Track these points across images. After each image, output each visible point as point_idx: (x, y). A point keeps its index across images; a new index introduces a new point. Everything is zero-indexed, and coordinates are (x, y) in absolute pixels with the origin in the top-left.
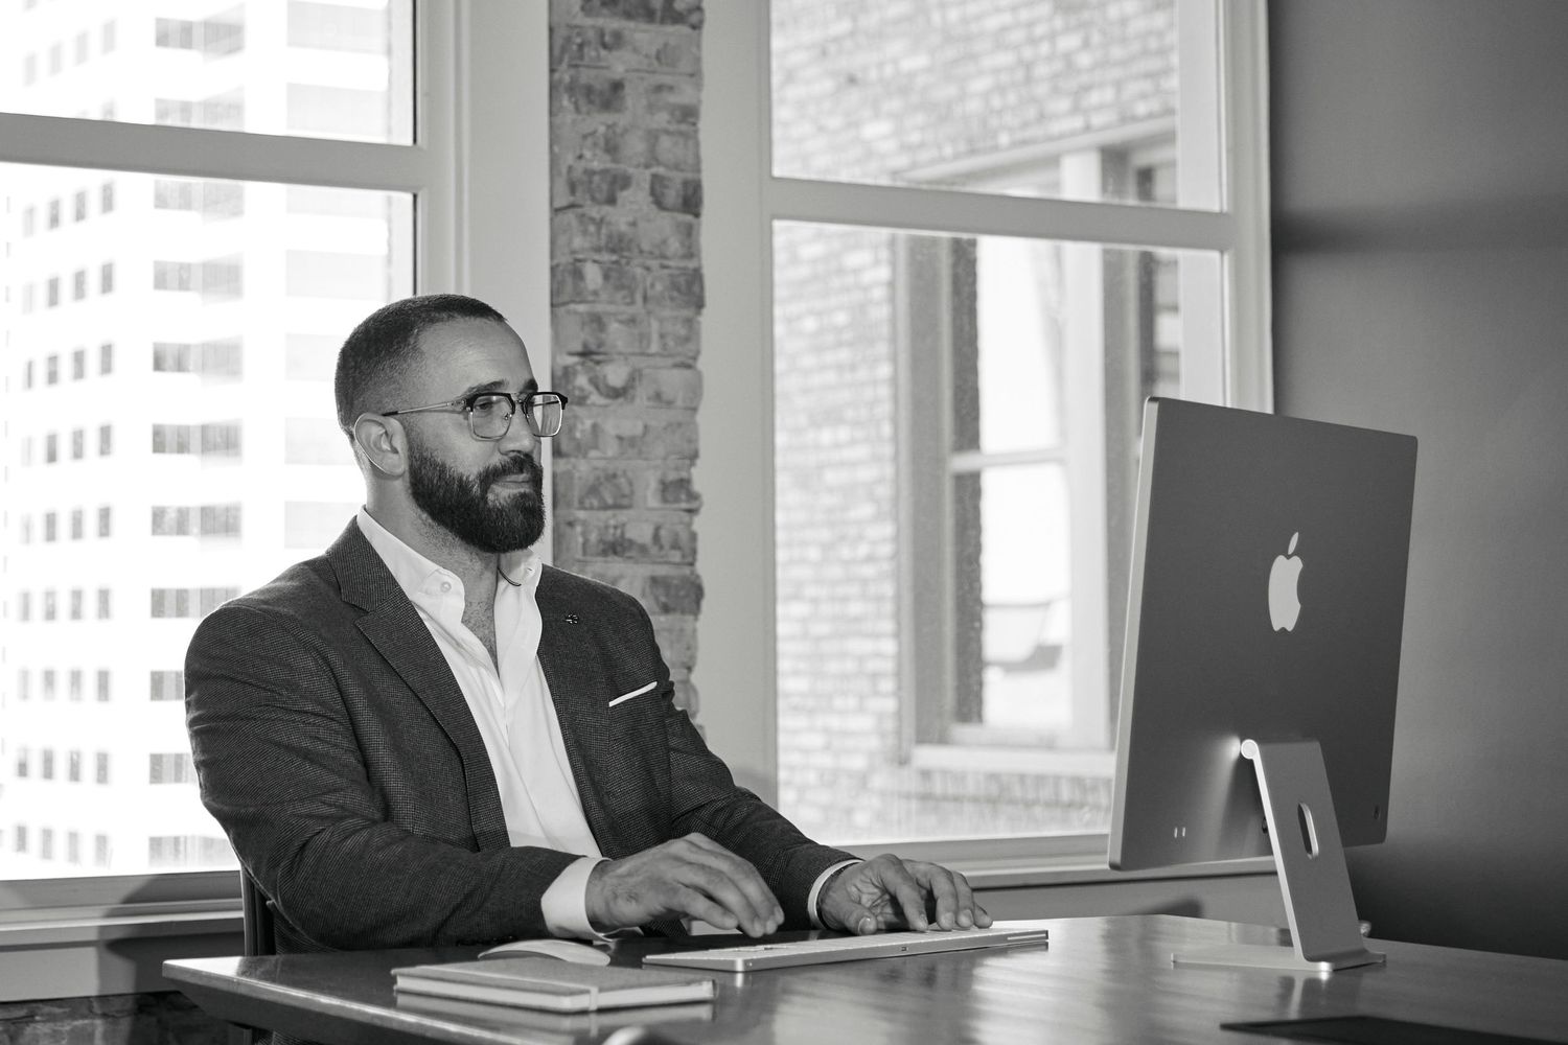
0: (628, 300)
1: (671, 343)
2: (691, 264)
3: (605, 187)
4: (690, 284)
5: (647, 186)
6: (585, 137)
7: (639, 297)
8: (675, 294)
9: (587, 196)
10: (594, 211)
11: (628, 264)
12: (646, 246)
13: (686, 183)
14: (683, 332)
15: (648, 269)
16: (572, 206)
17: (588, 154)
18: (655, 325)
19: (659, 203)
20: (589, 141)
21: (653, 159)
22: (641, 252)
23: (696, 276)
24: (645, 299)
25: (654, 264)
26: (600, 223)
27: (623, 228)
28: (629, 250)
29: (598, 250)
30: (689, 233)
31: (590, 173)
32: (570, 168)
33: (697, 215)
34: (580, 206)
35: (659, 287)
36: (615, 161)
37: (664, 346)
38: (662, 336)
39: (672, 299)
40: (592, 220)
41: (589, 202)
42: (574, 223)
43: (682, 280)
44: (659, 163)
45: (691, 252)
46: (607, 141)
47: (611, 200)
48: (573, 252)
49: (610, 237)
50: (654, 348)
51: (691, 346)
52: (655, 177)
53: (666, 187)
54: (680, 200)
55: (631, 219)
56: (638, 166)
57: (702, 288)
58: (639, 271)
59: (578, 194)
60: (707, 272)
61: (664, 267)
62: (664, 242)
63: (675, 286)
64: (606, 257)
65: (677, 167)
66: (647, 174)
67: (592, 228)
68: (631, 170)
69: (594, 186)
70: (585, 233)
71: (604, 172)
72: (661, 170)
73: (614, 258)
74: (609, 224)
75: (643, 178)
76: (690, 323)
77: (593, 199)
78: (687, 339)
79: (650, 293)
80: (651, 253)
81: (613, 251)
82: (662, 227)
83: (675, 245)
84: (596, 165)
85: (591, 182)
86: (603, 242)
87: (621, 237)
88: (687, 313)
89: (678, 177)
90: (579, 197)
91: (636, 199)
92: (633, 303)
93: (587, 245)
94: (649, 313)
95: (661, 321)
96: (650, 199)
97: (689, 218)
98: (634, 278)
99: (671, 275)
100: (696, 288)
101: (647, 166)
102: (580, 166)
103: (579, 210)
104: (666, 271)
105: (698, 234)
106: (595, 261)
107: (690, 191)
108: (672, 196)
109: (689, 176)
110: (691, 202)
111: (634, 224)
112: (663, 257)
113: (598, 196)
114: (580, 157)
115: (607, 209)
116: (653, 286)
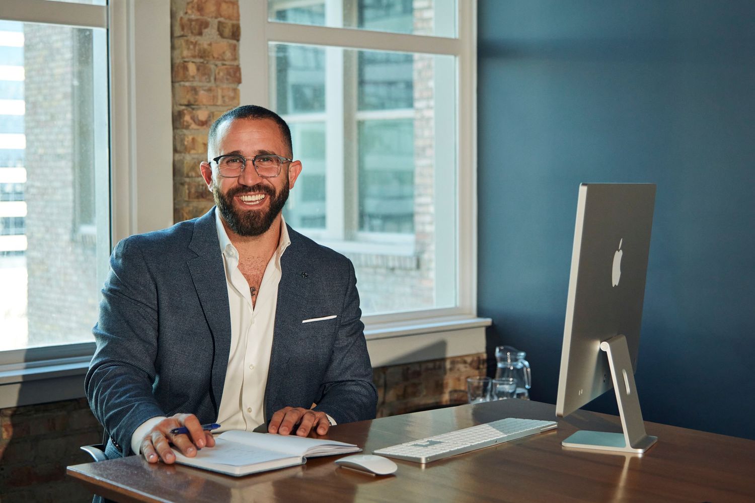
0: (208, 80)
1: (227, 100)
2: (235, 63)
3: (197, 27)
4: (235, 73)
5: (216, 26)
6: (188, 3)
7: (212, 78)
8: (229, 77)
9: (189, 32)
10: (193, 39)
11: (207, 63)
12: (216, 55)
13: (233, 26)
14: (232, 94)
15: (216, 65)
16: (182, 36)
17: (189, 12)
18: (220, 92)
19: (221, 35)
20: (190, 6)
21: (219, 14)
22: (214, 58)
23: (237, 69)
24: (215, 79)
25: (219, 63)
26: (195, 44)
27: (206, 46)
28: (208, 57)
29: (194, 57)
30: (235, 49)
31: (190, 20)
32: (181, 18)
33: (238, 40)
34: (186, 36)
35: (221, 74)
36: (202, 15)
37: (224, 101)
38: (223, 97)
39: (227, 79)
40: (192, 43)
41: (190, 34)
42: (184, 44)
43: (231, 71)
44: (221, 16)
45: (235, 58)
46: (198, 6)
47: (200, 34)
48: (183, 58)
49: (200, 51)
50: (220, 102)
51: (236, 101)
52: (219, 22)
53: (225, 27)
54: (231, 34)
55: (209, 42)
56: (212, 17)
57: (240, 74)
58: (212, 67)
59: (185, 30)
60: (242, 66)
61: (223, 65)
62: (224, 53)
63: (229, 74)
64: (198, 60)
65: (229, 18)
66: (216, 21)
67: (192, 47)
68: (209, 19)
69: (192, 26)
70: (188, 49)
71: (197, 20)
72: (222, 19)
73: (202, 60)
74: (199, 44)
75: (214, 23)
76: (235, 90)
77: (192, 33)
78: (233, 98)
79: (217, 77)
80: (218, 58)
81: (201, 57)
82: (223, 45)
83: (228, 55)
84: (193, 17)
85: (191, 25)
86: (196, 54)
87: (205, 51)
88: (233, 86)
89: (229, 23)
90: (186, 32)
91: (211, 33)
92: (210, 81)
93: (190, 55)
94: (217, 86)
95: (223, 89)
96: (217, 33)
97: (234, 42)
98: (210, 69)
99: (227, 69)
100: (238, 75)
101: (216, 18)
102: (186, 18)
103: (185, 38)
104: (225, 67)
105: (239, 50)
106: (193, 62)
107: (235, 29)
108: (227, 32)
109: (235, 22)
110: (235, 34)
111: (210, 45)
112: (224, 60)
113: (194, 31)
114: (186, 13)
115: (198, 38)
116: (219, 73)
